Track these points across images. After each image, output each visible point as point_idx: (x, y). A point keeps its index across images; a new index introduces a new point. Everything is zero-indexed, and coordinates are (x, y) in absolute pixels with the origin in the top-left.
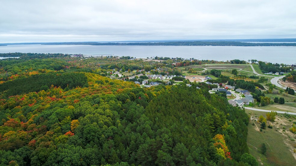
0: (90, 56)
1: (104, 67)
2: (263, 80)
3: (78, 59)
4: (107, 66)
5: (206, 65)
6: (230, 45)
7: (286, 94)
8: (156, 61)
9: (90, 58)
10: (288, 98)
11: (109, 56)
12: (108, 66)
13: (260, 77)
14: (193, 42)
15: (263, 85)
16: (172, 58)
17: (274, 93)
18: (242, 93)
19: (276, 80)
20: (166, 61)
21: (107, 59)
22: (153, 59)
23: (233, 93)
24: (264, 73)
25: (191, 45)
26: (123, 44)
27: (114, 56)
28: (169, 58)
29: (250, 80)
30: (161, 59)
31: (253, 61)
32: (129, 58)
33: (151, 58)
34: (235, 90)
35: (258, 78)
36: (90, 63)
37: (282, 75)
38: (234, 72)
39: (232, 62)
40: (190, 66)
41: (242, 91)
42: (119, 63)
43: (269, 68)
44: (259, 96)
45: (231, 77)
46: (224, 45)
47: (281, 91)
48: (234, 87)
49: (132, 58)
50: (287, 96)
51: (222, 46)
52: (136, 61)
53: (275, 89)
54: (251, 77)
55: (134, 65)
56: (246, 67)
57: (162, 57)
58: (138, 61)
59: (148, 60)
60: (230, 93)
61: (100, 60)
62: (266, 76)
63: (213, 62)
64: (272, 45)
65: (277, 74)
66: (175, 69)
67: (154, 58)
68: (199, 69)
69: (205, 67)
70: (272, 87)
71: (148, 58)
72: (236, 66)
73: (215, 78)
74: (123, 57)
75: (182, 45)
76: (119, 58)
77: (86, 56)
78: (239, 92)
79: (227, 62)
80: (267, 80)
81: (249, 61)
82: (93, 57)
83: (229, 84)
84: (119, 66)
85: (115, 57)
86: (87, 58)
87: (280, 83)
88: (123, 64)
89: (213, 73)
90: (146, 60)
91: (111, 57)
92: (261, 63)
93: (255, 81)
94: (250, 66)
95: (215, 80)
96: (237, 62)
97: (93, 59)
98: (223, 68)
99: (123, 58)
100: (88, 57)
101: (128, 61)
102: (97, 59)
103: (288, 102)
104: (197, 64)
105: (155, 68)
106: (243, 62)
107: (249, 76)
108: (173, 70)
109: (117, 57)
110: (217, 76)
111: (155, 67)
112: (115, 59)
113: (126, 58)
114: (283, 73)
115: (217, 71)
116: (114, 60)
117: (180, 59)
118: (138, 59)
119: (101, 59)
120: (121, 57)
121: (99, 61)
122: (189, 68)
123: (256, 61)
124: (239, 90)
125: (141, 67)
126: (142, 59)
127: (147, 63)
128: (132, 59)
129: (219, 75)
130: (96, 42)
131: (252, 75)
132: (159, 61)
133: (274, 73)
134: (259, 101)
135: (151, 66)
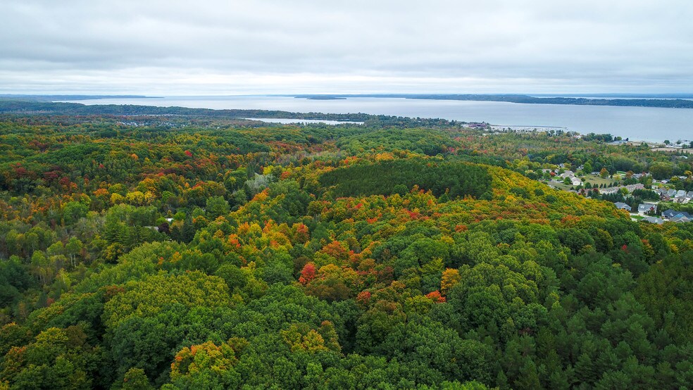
0: (506, 128)
1: (536, 158)
3: (477, 133)
4: (544, 155)
8: (692, 151)
9: (506, 132)
11: (553, 132)
12: (547, 154)
21: (546, 139)
22: (684, 147)
26: (595, 102)
27: (566, 132)
32: (608, 138)
33: (679, 143)
36: (504, 144)
42: (579, 149)
49: (618, 139)
52: (628, 148)
55: (621, 157)
58: (634, 150)
59: (668, 149)
61: (528, 139)
67: (688, 144)
71: (667, 142)
74: (593, 134)
76: (579, 137)
77: (496, 128)
82: (512, 131)
84: (576, 157)
85: (568, 135)
86: (497, 133)
88: (589, 154)
90: (660, 147)
91: (560, 132)
97: (511, 135)
99: (592, 137)
100: (500, 130)
101: (605, 147)
102: (523, 136)
105: (687, 172)
109: (576, 134)
111: (687, 169)
112: (567, 139)
113: (599, 138)
116: (565, 142)
118: (634, 144)
119: (532, 137)
120: (586, 135)
121: (526, 141)
125: (642, 164)
126: (646, 145)
127: (663, 156)
128: (616, 143)
130: (524, 96)
135: (674, 165)
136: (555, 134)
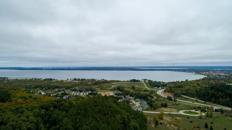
0: (15, 79)
1: (28, 87)
2: (152, 92)
3: (2, 81)
4: (31, 86)
5: (113, 83)
6: (129, 70)
7: (167, 101)
8: (74, 81)
9: (15, 80)
10: (169, 103)
11: (33, 79)
13: (150, 91)
14: (103, 68)
15: (153, 95)
16: (88, 79)
17: (160, 101)
18: (140, 102)
19: (160, 92)
20: (83, 81)
21: (31, 81)
22: (72, 80)
23: (134, 102)
24: (152, 87)
25: (101, 70)
26: (46, 69)
27: (37, 78)
28: (85, 79)
29: (144, 93)
30: (79, 80)
31: (144, 80)
32: (51, 79)
33: (71, 79)
34: (135, 100)
35: (149, 91)
36: (15, 84)
37: (163, 88)
38: (133, 88)
39: (131, 81)
40: (101, 85)
41: (139, 101)
42: (43, 83)
43: (154, 84)
44: (151, 103)
45: (131, 91)
46: (125, 70)
47: (164, 99)
48: (134, 98)
49: (54, 79)
50: (168, 102)
51: (123, 70)
52: (57, 81)
53: (161, 98)
54: (145, 91)
55: (56, 84)
56: (140, 84)
57: (79, 79)
59: (68, 81)
60: (132, 102)
61: (24, 82)
62: (154, 89)
63: (118, 81)
64: (155, 70)
65: (160, 88)
66: (90, 87)
67: (73, 79)
68: (109, 87)
69: (113, 85)
70: (158, 96)
71: (68, 79)
72: (134, 83)
73: (121, 92)
74: (47, 79)
75: (95, 70)
77: (10, 79)
78: (138, 101)
79: (128, 81)
80: (155, 92)
81: (142, 80)
82: (17, 79)
83: (130, 96)
84: (42, 86)
85: (38, 79)
86: (11, 81)
87: (163, 93)
88: (46, 84)
89: (119, 89)
90: (66, 81)
91: (35, 79)
92: (149, 81)
93: (147, 93)
94: (143, 83)
95: (120, 94)
96: (134, 81)
97: (17, 80)
98: (125, 85)
99: (46, 79)
100: (12, 79)
101: (51, 82)
102: (22, 81)
103: (169, 106)
104: (106, 83)
105: (74, 87)
106: (138, 81)
107: (143, 90)
108: (88, 88)
109: (41, 79)
110: (121, 91)
111: (74, 86)
112: (38, 81)
113: (49, 79)
114: (164, 87)
115: (122, 87)
116: (38, 82)
117: (94, 80)
118: (59, 81)
119: (26, 81)
120: (44, 79)
121: (23, 82)
122: (101, 86)
123: (146, 80)
124: (137, 100)
125: (62, 86)
126: (62, 80)
127: (67, 83)
128: (54, 81)
129: (123, 90)
130: (21, 67)
131: (145, 89)
132: (77, 82)
133: (158, 87)
134: (151, 106)
135: (71, 85)
136: (34, 79)
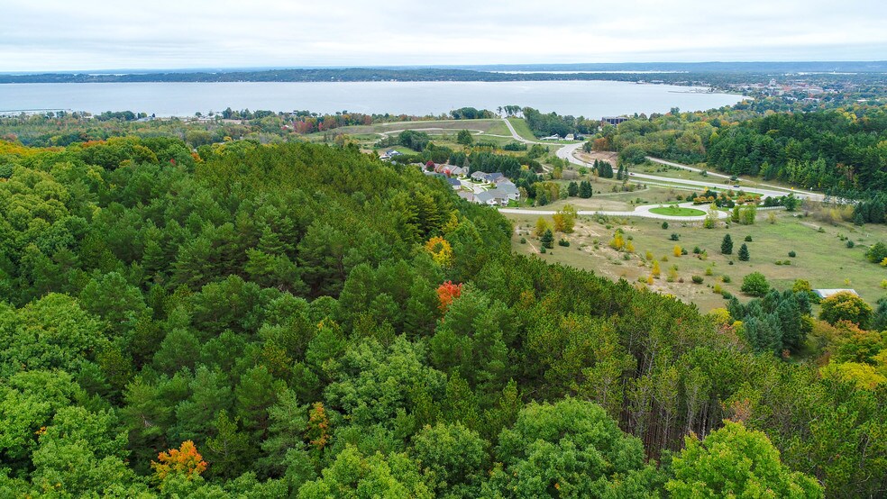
1: (34, 142)
2: (537, 151)
4: (45, 139)
5: (385, 124)
6: (447, 80)
7: (594, 177)
8: (226, 121)
10: (600, 185)
11: (51, 114)
12: (49, 136)
13: (530, 148)
14: (343, 71)
15: (541, 161)
16: (281, 113)
17: (566, 178)
18: (489, 182)
19: (569, 151)
20: (263, 120)
21: (44, 122)
22: (217, 117)
23: (465, 183)
24: (538, 137)
25: (335, 80)
27: (70, 113)
28: (269, 113)
29: (508, 153)
30: (245, 115)
31: (510, 109)
32: (130, 116)
33: (211, 115)
34: (469, 177)
35: (525, 148)
37: (582, 139)
38: (464, 138)
39: (456, 115)
40: (337, 130)
41: (487, 178)
42: (96, 128)
43: (548, 122)
44: (531, 182)
45: (457, 149)
46: (431, 80)
47: (583, 171)
48: (466, 169)
49: (142, 116)
50: (596, 182)
51: (427, 80)
52: (156, 122)
53: (568, 169)
54: (508, 148)
55: (151, 131)
56: (493, 125)
57: (247, 111)
58: (164, 123)
59: (202, 120)
60: (458, 183)
61: (15, 124)
62: (545, 142)
63: (405, 118)
64: (552, 79)
65: (570, 137)
66: (293, 136)
67: (221, 115)
68: (366, 137)
69: (382, 130)
70: (559, 164)
71: (199, 114)
72: (468, 123)
73: (416, 154)
74: (109, 113)
75: (308, 80)
76: (92, 117)
78: (481, 181)
79: (444, 117)
80: (547, 151)
81: (501, 109)
83: (453, 163)
84: (92, 135)
85: (75, 116)
87: (578, 155)
89: (406, 140)
90: (194, 119)
91: (62, 114)
92: (529, 113)
93: (517, 154)
94: (503, 123)
95: (413, 157)
96: (470, 114)
98: (432, 132)
99: (109, 116)
101: (129, 124)
102: (5, 122)
103: (599, 193)
104: (357, 123)
105: (226, 138)
106: (482, 115)
107: (504, 145)
108: (285, 141)
109: (85, 114)
110: (418, 148)
111: (225, 135)
112: (76, 120)
113: (118, 116)
114: (584, 136)
115: (419, 135)
116: (73, 124)
117: (306, 114)
118: (163, 119)
119: (22, 121)
120: (99, 114)
121: (11, 127)
122: (335, 135)
123: (516, 109)
124: (478, 175)
125: (176, 135)
126: (177, 118)
127: (198, 127)
128: (141, 119)
129: (425, 145)
131: (509, 143)
132: (239, 122)
133: (563, 135)
134: (532, 195)
135: (213, 133)
136: (55, 116)
